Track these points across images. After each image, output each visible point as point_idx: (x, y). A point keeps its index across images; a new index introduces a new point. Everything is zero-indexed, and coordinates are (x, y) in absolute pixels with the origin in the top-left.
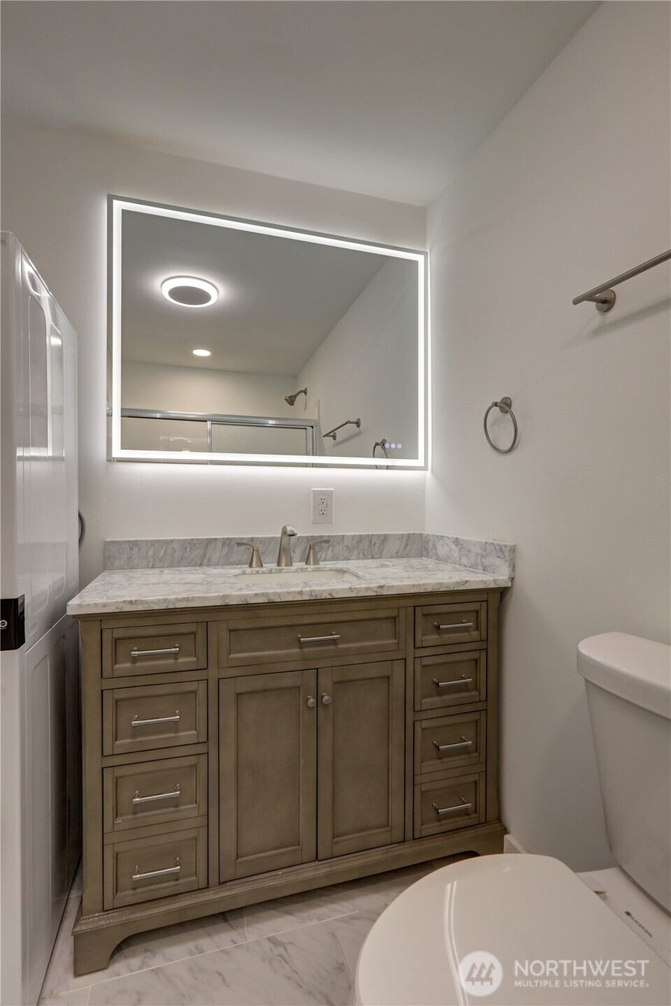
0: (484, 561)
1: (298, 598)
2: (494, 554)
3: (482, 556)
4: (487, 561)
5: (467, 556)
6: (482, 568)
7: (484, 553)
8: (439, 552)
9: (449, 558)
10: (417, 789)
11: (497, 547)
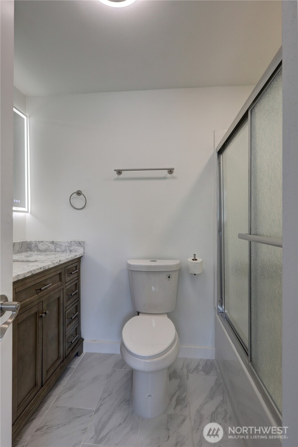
0: (70, 248)
1: (40, 271)
2: (76, 245)
3: (69, 247)
4: (72, 248)
5: (60, 247)
6: (69, 251)
7: (70, 245)
8: (39, 248)
9: (47, 250)
10: (66, 337)
11: (77, 242)
